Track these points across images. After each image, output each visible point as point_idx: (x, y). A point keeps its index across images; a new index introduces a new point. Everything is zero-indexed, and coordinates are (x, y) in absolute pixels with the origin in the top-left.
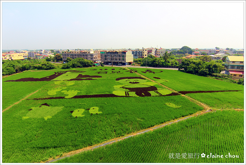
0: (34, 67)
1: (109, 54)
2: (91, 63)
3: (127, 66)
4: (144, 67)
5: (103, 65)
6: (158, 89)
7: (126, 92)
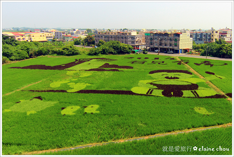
0: (53, 51)
1: (157, 37)
2: (129, 48)
3: (181, 55)
4: (204, 57)
5: (146, 52)
6: (199, 88)
7: (150, 90)
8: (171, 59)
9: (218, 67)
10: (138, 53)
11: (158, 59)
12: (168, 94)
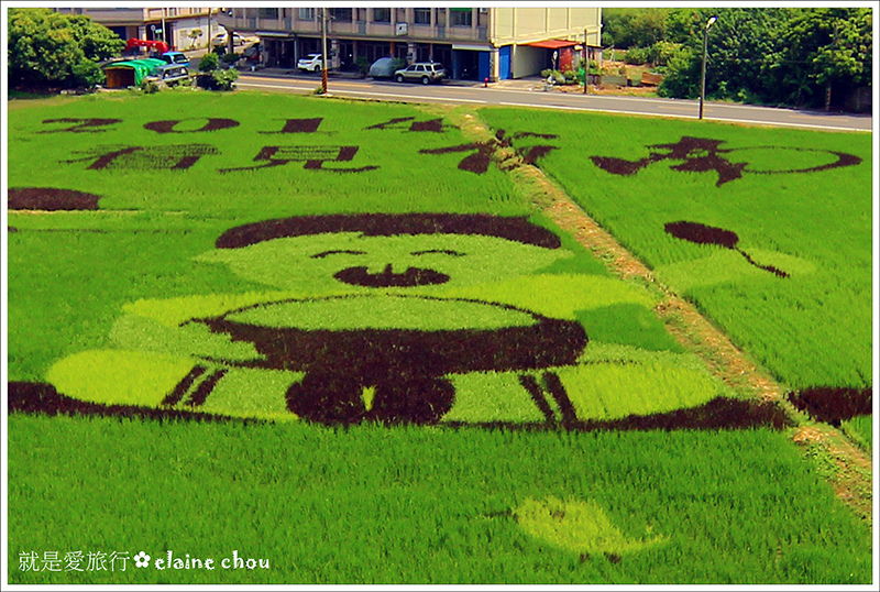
3: (508, 93)
4: (684, 112)
5: (220, 75)
6: (592, 351)
7: (198, 370)
8: (419, 127)
9: (775, 181)
10: (161, 84)
11: (310, 125)
12: (330, 404)
